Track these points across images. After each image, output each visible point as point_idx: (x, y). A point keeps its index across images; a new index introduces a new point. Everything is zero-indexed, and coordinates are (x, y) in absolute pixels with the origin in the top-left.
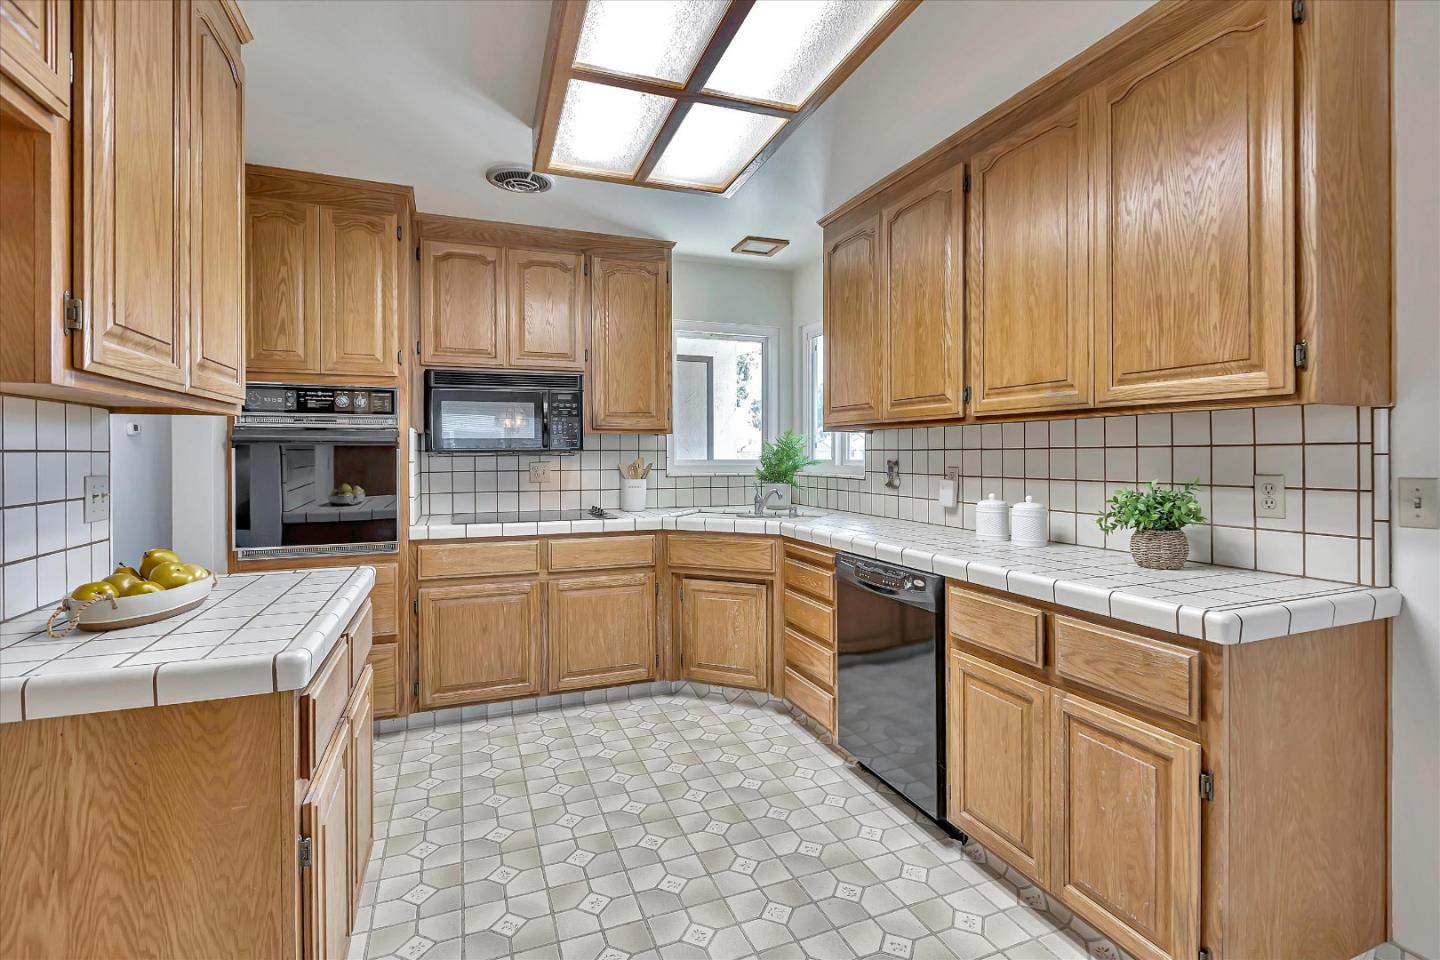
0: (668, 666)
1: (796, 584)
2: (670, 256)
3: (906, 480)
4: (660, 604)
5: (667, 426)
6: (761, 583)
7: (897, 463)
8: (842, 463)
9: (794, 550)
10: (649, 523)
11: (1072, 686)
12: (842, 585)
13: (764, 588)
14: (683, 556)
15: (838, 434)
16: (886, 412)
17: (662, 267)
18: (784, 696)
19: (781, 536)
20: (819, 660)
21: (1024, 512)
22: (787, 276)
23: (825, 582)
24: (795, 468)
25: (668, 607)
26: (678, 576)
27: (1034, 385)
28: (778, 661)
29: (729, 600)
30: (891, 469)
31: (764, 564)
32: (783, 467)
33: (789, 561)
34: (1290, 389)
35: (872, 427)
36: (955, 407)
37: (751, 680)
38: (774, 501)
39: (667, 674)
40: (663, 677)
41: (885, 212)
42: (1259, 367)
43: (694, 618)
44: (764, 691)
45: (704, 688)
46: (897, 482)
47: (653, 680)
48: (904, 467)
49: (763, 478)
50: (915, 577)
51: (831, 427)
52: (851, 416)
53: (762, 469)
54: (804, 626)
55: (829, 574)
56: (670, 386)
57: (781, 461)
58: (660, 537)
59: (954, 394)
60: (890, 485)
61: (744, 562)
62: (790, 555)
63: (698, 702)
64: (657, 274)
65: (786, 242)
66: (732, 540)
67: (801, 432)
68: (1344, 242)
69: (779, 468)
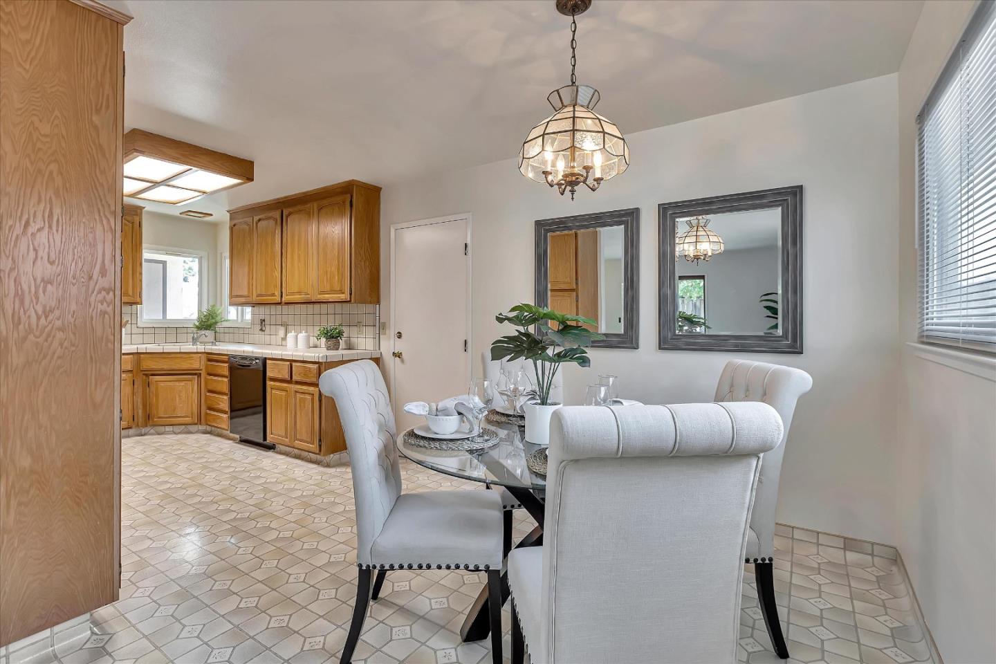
0: (140, 420)
1: (213, 372)
2: (141, 213)
3: (268, 327)
4: (135, 390)
5: (138, 300)
6: (195, 374)
7: (264, 320)
8: (242, 321)
9: (211, 358)
10: (128, 349)
11: (297, 383)
12: (231, 369)
13: (196, 377)
14: (149, 364)
15: (240, 308)
16: (255, 299)
17: (136, 219)
18: (207, 424)
19: (205, 353)
20: (222, 402)
21: (302, 336)
22: (215, 226)
23: (224, 369)
24: (216, 323)
25: (141, 390)
26: (146, 375)
27: (300, 293)
28: (204, 408)
29: (177, 384)
30: (261, 323)
31: (196, 366)
32: (209, 323)
33: (209, 363)
34: (349, 299)
35: (254, 305)
36: (278, 299)
37: (188, 420)
38: (203, 339)
39: (140, 424)
40: (138, 426)
41: (255, 218)
42: (343, 293)
43: (156, 395)
44: (196, 424)
45: (162, 429)
46: (264, 329)
47: (131, 428)
48: (267, 322)
49: (199, 328)
50: (256, 359)
51: (231, 304)
52: (243, 300)
53: (197, 324)
54: (215, 389)
55: (226, 365)
56: (141, 281)
57: (208, 320)
58: (136, 356)
59: (277, 293)
60: (261, 330)
61: (185, 365)
62: (209, 360)
63: (159, 436)
64: (133, 223)
65: (211, 215)
66: (179, 355)
67: (221, 305)
68: (363, 263)
69: (208, 323)
